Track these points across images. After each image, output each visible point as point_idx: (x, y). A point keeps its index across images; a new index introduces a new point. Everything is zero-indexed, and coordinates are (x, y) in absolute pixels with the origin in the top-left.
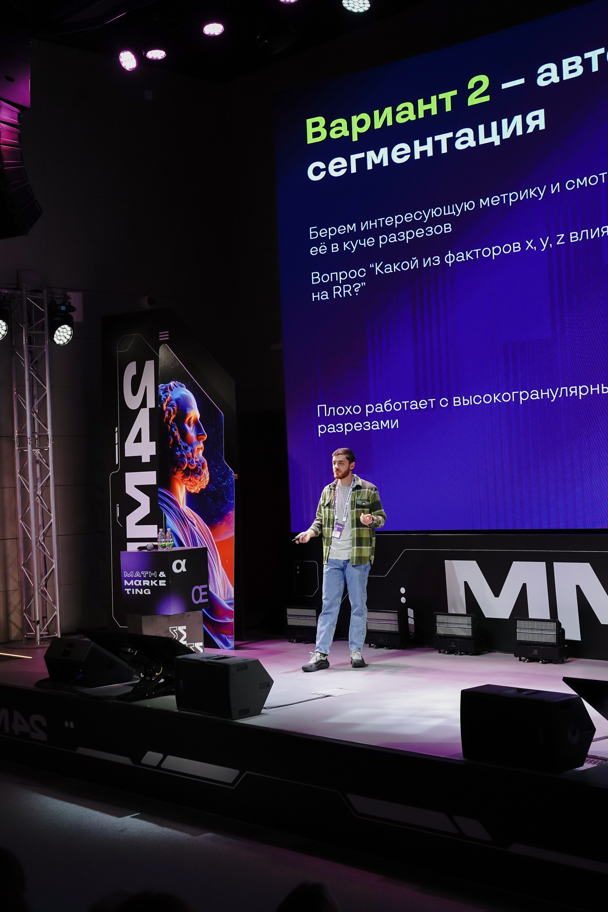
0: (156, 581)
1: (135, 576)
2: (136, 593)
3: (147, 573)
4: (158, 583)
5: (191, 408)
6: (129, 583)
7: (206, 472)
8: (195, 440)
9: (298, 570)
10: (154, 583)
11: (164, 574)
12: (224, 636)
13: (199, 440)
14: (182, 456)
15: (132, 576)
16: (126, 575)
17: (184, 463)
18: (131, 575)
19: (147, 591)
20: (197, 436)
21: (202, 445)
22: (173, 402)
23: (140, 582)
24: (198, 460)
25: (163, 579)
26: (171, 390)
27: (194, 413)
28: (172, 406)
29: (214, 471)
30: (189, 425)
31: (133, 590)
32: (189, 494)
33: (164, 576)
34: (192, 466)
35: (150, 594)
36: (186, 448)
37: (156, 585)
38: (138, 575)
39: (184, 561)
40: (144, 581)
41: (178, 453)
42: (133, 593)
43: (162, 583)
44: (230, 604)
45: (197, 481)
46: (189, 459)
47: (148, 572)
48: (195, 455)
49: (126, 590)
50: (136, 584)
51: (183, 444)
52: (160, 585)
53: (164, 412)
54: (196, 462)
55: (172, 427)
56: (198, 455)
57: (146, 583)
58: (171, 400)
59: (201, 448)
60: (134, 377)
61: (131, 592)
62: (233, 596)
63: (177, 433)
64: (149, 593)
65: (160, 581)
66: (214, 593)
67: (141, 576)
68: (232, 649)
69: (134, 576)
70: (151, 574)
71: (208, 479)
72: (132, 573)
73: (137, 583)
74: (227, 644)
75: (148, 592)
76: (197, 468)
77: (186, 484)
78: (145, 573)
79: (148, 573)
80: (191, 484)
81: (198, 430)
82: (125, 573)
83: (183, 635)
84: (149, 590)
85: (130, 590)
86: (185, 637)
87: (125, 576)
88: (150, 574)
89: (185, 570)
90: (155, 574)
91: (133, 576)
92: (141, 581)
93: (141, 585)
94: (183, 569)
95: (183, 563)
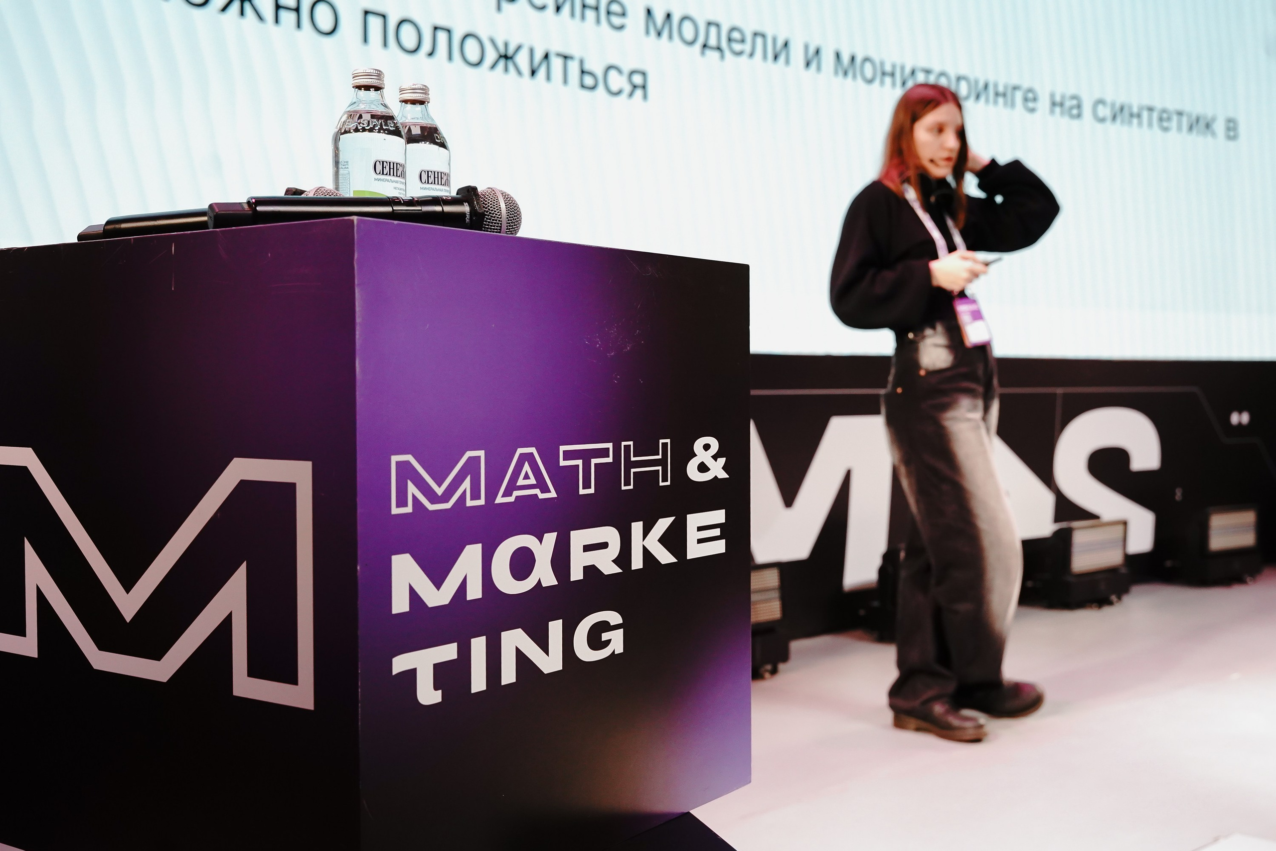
0: (663, 524)
1: (500, 500)
2: (508, 675)
3: (604, 453)
6: (438, 582)
11: (715, 457)
15: (475, 496)
16: (412, 489)
18: (466, 484)
19: (595, 642)
31: (479, 645)
33: (717, 469)
35: (619, 649)
37: (665, 557)
40: (579, 538)
42: (478, 683)
47: (610, 445)
49: (400, 664)
50: (507, 584)
52: (694, 551)
64: (616, 642)
65: (694, 520)
67: (553, 494)
69: (491, 494)
72: (472, 466)
75: (605, 636)
78: (586, 456)
79: (610, 460)
82: (405, 471)
84: (614, 618)
85: (448, 652)
87: (402, 503)
88: (630, 465)
91: (481, 502)
92: (550, 538)
93: (549, 580)
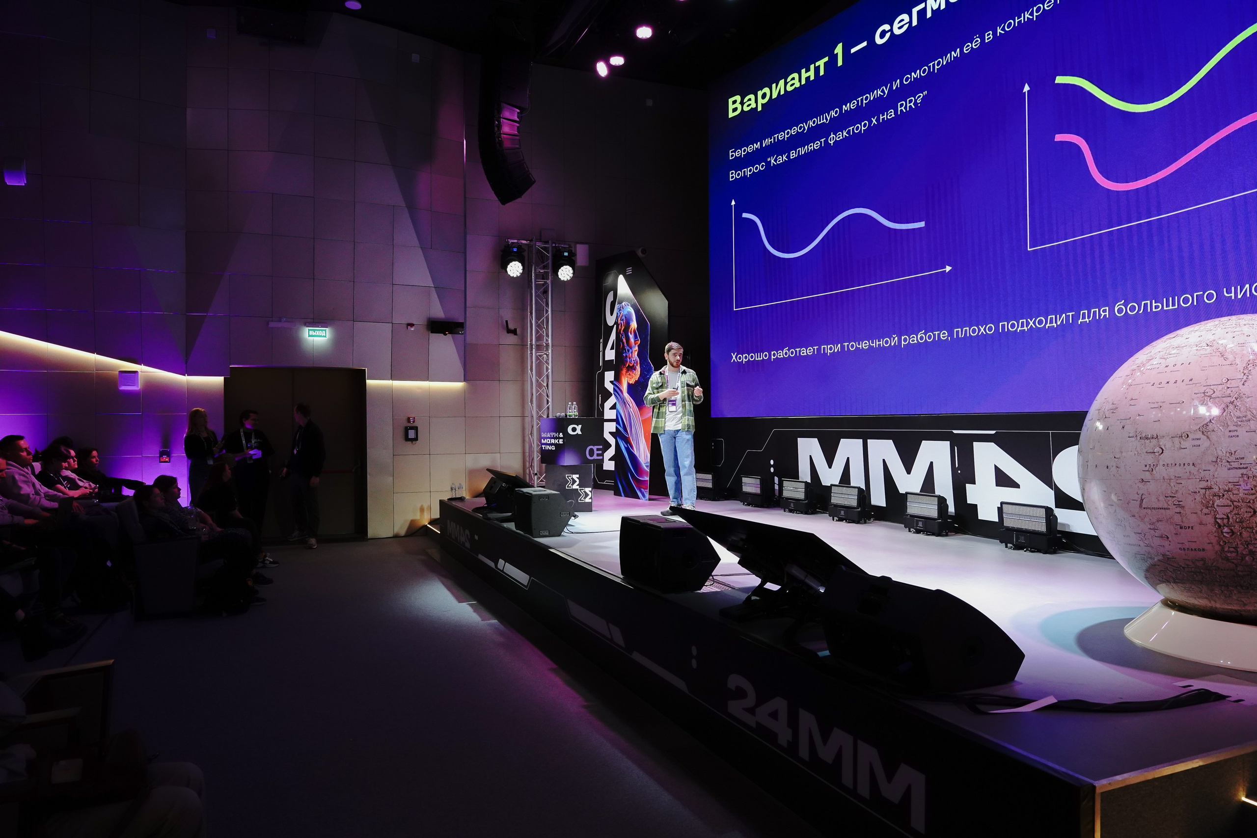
4: (558, 441)
5: (632, 321)
7: (638, 368)
8: (633, 344)
9: (713, 446)
10: (556, 441)
12: (642, 489)
13: (635, 344)
14: (626, 356)
17: (627, 362)
20: (635, 341)
21: (637, 348)
22: (624, 317)
23: (550, 440)
24: (634, 359)
25: (561, 438)
26: (623, 308)
27: (634, 325)
28: (623, 320)
29: (643, 367)
30: (631, 333)
32: (629, 385)
33: (562, 436)
34: (631, 363)
36: (628, 351)
37: (558, 443)
38: (549, 436)
39: (580, 426)
41: (624, 355)
43: (561, 441)
44: (647, 466)
45: (633, 375)
46: (630, 358)
48: (633, 356)
51: (627, 348)
52: (560, 443)
53: (619, 325)
54: (634, 361)
55: (622, 335)
56: (635, 355)
57: (553, 441)
58: (622, 316)
59: (636, 350)
60: (612, 302)
61: (545, 448)
62: (649, 461)
63: (624, 340)
64: (554, 449)
66: (639, 458)
68: (647, 500)
70: (556, 435)
71: (639, 373)
73: (548, 441)
74: (644, 496)
76: (633, 365)
77: (627, 377)
79: (554, 434)
80: (630, 377)
81: (636, 337)
83: (576, 482)
84: (554, 447)
86: (578, 482)
89: (580, 433)
90: (557, 435)
94: (579, 432)
95: (579, 428)
